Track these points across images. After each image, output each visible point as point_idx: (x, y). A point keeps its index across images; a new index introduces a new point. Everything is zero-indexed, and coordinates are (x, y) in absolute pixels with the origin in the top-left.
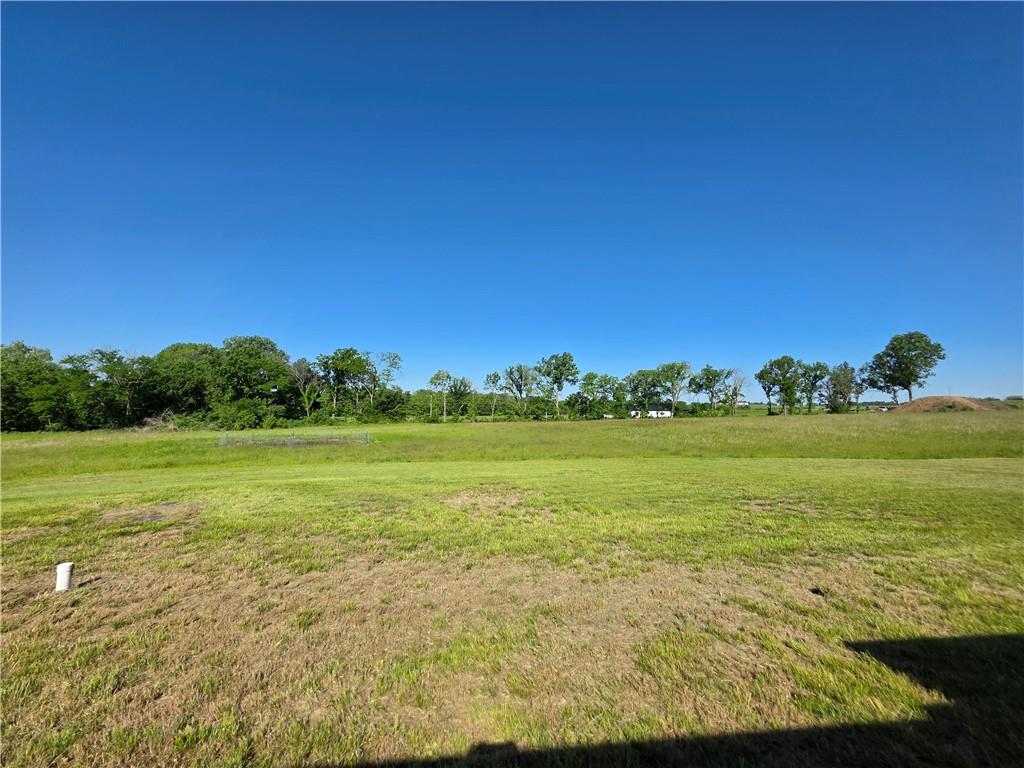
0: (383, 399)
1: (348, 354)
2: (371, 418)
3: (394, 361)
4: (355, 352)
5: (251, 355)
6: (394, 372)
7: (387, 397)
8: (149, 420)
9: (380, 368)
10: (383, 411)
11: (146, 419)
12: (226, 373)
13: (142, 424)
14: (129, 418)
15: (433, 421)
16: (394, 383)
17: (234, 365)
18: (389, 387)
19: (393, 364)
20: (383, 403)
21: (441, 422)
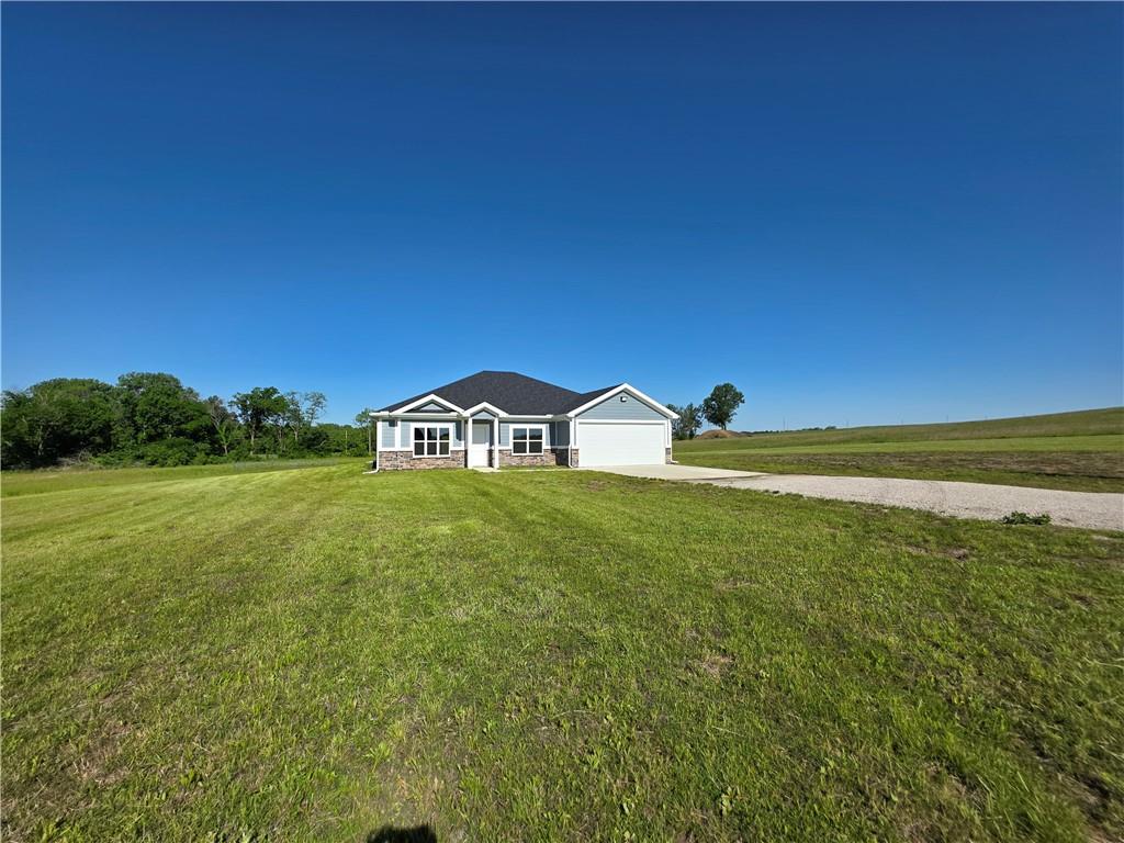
0: (309, 436)
1: (269, 392)
2: (296, 454)
3: (318, 400)
4: (275, 391)
5: (169, 395)
6: (319, 411)
7: (313, 434)
8: (63, 459)
9: (304, 407)
10: (308, 447)
11: (60, 459)
12: (147, 413)
13: (57, 464)
14: (41, 458)
15: (361, 455)
16: (320, 421)
17: (154, 405)
18: (312, 425)
19: (317, 403)
20: (310, 439)
21: (367, 455)
